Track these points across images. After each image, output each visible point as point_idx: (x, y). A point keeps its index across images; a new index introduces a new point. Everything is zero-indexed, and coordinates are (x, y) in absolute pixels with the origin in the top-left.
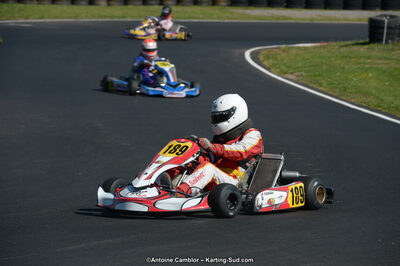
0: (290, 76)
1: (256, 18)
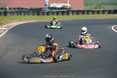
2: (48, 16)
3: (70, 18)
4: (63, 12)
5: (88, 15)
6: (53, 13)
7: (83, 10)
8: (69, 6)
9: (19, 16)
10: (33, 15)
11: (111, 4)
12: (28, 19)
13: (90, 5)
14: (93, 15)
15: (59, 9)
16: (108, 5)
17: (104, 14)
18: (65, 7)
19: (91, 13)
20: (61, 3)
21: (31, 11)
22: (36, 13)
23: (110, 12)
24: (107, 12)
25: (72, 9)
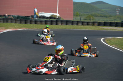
0: (114, 46)
1: (106, 29)
2: (36, 25)
3: (58, 28)
4: (52, 21)
5: (77, 26)
6: (41, 22)
7: (73, 20)
8: (58, 16)
9: (5, 24)
10: (21, 23)
11: (101, 16)
12: (15, 27)
13: (80, 16)
14: (83, 26)
15: (47, 18)
16: (98, 17)
17: (94, 26)
18: (54, 17)
19: (80, 24)
20: (50, 12)
21: (18, 19)
22: (24, 22)
23: (100, 24)
24: (96, 24)
25: (61, 19)
